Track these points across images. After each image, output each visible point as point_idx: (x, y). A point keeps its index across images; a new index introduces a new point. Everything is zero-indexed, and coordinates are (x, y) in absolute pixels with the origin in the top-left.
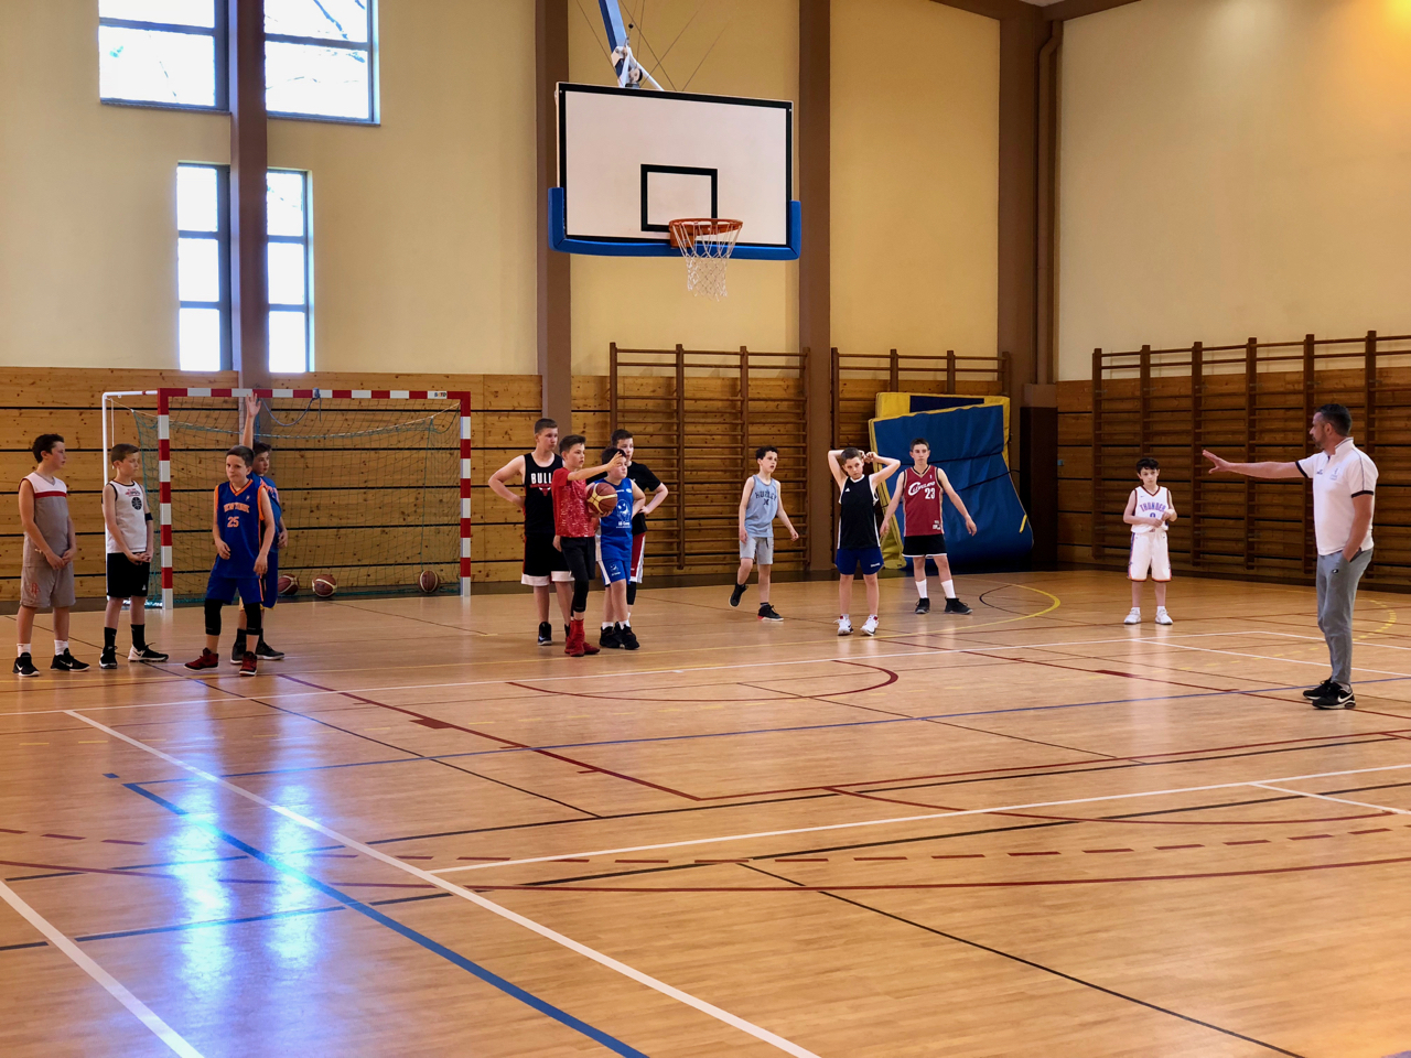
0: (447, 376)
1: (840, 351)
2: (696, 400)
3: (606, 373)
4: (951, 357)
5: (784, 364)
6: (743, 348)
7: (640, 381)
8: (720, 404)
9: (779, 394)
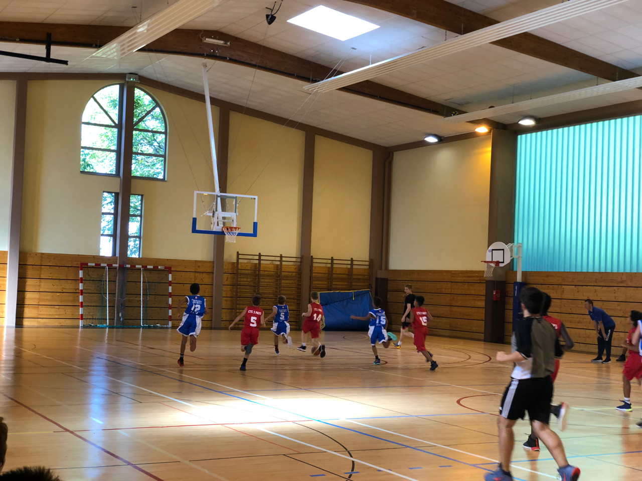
0: (184, 260)
1: (314, 257)
2: (265, 271)
3: (235, 261)
4: (352, 260)
5: (295, 260)
6: (281, 255)
7: (246, 264)
8: (272, 273)
9: (293, 270)
